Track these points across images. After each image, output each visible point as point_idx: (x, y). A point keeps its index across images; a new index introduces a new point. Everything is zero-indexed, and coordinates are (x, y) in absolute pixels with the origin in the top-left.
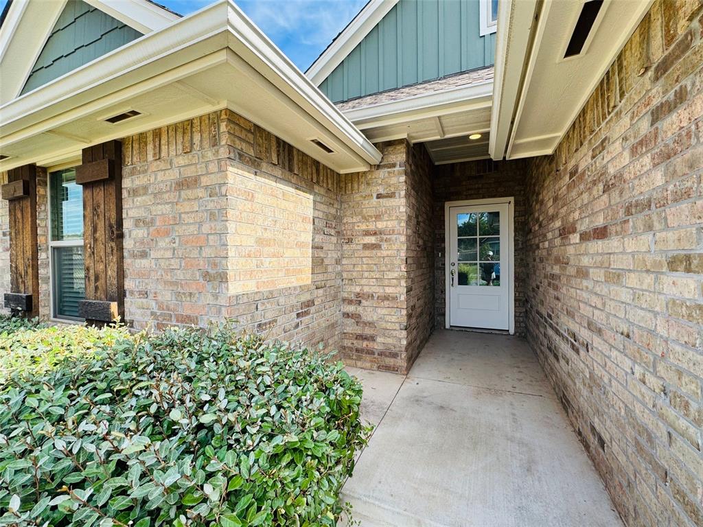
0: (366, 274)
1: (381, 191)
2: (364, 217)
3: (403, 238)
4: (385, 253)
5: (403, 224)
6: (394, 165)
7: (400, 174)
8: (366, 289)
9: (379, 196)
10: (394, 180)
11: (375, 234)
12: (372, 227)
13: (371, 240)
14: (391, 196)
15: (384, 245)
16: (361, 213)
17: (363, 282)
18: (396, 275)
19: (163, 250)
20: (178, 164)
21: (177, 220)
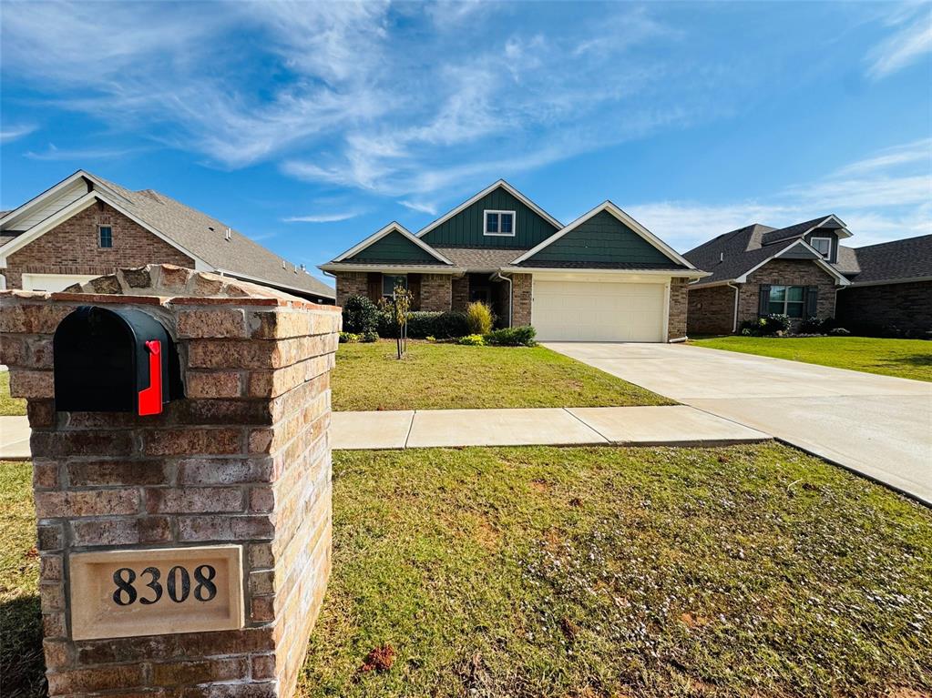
1: (462, 285)
7: (467, 281)
9: (462, 287)
11: (460, 297)
14: (465, 287)
15: (463, 300)
19: (433, 298)
20: (439, 282)
21: (438, 293)
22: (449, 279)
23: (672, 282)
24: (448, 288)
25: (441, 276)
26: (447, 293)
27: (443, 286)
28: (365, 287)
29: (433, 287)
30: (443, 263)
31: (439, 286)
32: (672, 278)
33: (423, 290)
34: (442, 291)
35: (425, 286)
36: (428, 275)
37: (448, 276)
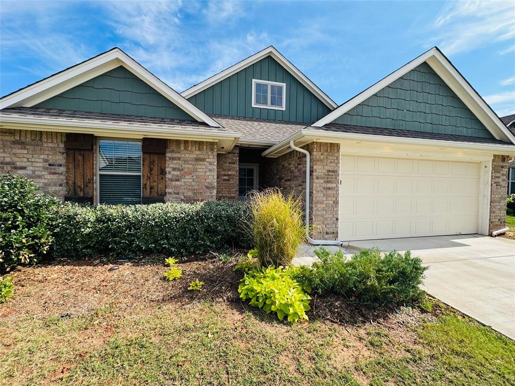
0: (224, 189)
1: (230, 161)
2: (224, 170)
3: (237, 178)
4: (231, 182)
5: (238, 173)
6: (235, 153)
7: (237, 157)
8: (224, 195)
9: (229, 163)
10: (235, 158)
11: (228, 176)
12: (227, 173)
13: (227, 178)
14: (234, 163)
15: (231, 180)
16: (222, 168)
17: (223, 192)
18: (235, 190)
19: (188, 179)
20: (196, 153)
21: (195, 170)
22: (212, 150)
23: (493, 161)
24: (210, 164)
25: (200, 144)
26: (208, 171)
27: (204, 160)
28: (60, 159)
29: (186, 161)
30: (204, 124)
31: (197, 160)
32: (495, 156)
33: (170, 166)
34: (201, 168)
35: (173, 159)
36: (178, 142)
37: (211, 145)
